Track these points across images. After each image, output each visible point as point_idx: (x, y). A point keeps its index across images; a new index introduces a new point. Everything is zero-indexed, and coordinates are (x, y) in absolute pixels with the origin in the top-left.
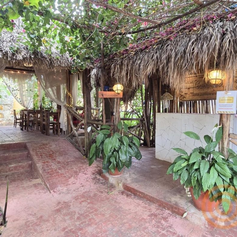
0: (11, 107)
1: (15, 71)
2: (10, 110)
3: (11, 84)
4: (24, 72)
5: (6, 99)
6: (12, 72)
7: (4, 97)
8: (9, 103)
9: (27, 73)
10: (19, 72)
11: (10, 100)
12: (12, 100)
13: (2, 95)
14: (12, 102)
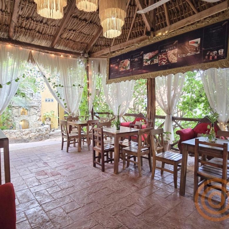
0: (38, 110)
1: (57, 54)
2: (37, 115)
3: (36, 76)
4: (70, 56)
5: (31, 98)
6: (53, 55)
7: (29, 96)
8: (36, 104)
9: (73, 57)
10: (62, 56)
11: (37, 99)
12: (40, 99)
13: (26, 93)
14: (39, 103)
